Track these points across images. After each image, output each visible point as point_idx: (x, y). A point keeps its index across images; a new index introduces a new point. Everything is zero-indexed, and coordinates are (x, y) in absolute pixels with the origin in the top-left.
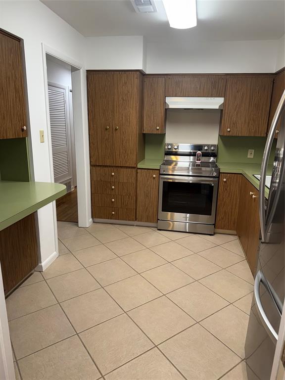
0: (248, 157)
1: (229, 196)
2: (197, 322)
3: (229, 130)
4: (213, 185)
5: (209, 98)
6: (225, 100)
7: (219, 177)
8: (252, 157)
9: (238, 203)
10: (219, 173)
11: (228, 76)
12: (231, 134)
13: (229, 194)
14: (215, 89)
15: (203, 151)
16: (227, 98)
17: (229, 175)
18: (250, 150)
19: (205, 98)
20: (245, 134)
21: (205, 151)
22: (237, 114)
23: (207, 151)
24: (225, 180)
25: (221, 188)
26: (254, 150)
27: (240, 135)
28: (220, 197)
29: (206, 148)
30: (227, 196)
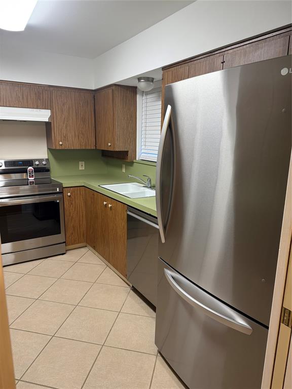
0: (80, 169)
1: (75, 210)
2: (103, 345)
3: (61, 143)
4: (58, 201)
5: (35, 110)
6: (52, 113)
7: (62, 193)
8: (84, 169)
9: (84, 214)
10: (62, 188)
11: (51, 89)
12: (63, 147)
13: (75, 208)
14: (40, 100)
15: (34, 166)
16: (54, 110)
17: (72, 188)
18: (80, 162)
19: (31, 109)
20: (77, 147)
21: (36, 167)
22: (66, 127)
23: (39, 166)
24: (69, 194)
25: (66, 203)
26: (83, 162)
27: (72, 148)
28: (67, 213)
29: (37, 163)
30: (73, 210)
